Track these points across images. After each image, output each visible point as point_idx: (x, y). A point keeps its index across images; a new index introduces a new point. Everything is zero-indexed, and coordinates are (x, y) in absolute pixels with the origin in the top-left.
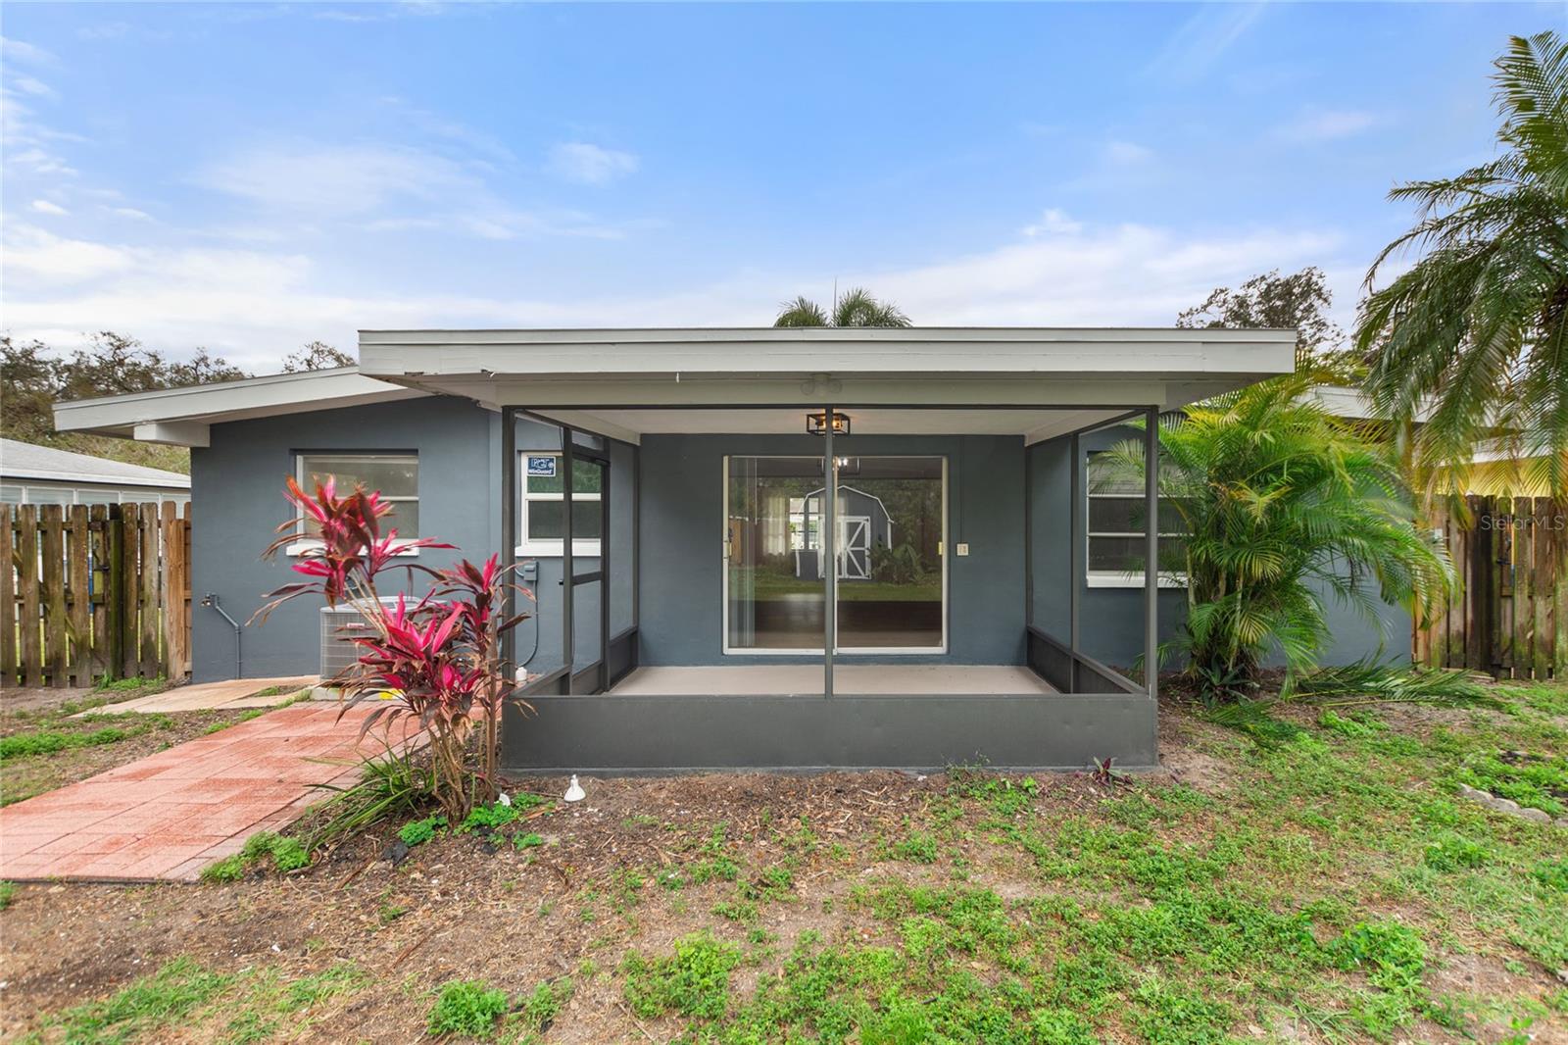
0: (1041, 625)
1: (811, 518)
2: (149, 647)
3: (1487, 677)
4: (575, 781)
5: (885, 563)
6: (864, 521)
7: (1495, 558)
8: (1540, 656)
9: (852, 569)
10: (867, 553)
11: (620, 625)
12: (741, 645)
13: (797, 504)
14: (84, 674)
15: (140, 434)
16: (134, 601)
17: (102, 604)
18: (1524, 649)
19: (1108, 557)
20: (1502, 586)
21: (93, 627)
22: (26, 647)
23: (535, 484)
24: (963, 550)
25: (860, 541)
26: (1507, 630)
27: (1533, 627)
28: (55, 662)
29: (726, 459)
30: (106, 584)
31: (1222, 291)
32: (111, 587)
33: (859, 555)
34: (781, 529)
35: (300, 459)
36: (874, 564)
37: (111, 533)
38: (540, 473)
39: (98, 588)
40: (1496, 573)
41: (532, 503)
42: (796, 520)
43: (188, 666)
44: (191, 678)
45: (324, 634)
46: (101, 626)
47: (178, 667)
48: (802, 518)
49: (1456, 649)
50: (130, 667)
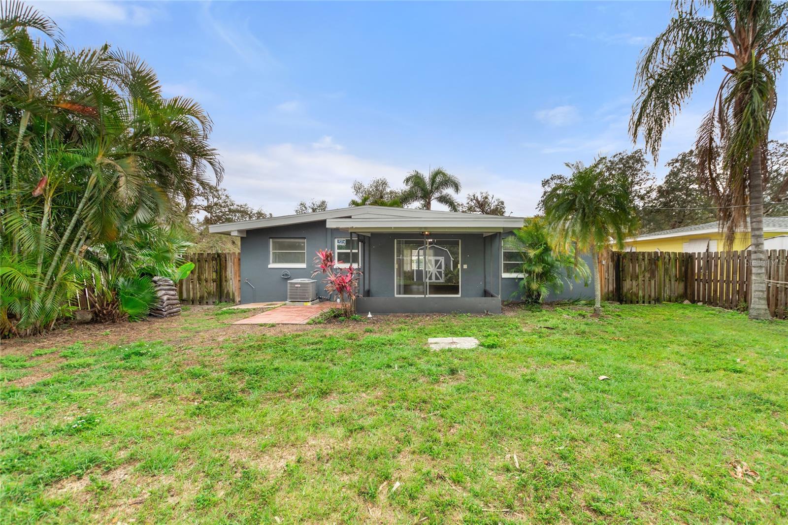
0: (488, 288)
1: (420, 257)
2: (228, 293)
3: (619, 303)
4: (370, 313)
5: (450, 275)
6: (442, 259)
7: (621, 269)
8: (634, 298)
9: (437, 278)
10: (443, 272)
11: (367, 288)
12: (400, 294)
13: (415, 252)
14: (211, 301)
15: (232, 234)
16: (224, 280)
17: (215, 281)
18: (629, 295)
19: (508, 268)
20: (623, 277)
21: (212, 287)
22: (194, 293)
23: (340, 248)
24: (465, 267)
25: (440, 267)
26: (625, 290)
27: (632, 289)
28: (202, 298)
29: (396, 240)
30: (216, 276)
31: (604, 158)
32: (218, 277)
33: (440, 273)
34: (409, 262)
35: (271, 240)
36: (446, 276)
37: (218, 261)
38: (341, 244)
39: (214, 277)
40: (621, 274)
41: (338, 253)
42: (415, 258)
43: (239, 299)
44: (240, 303)
45: (289, 288)
46: (215, 288)
47: (238, 299)
48: (417, 257)
49: (610, 296)
50: (223, 298)
